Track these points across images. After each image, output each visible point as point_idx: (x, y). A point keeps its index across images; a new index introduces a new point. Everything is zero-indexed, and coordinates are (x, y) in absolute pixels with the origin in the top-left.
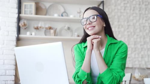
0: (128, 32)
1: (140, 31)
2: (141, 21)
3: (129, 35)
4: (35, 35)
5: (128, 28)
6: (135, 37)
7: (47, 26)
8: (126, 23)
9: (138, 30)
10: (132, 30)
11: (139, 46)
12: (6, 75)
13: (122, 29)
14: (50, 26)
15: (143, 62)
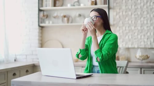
0: (135, 15)
1: (148, 13)
2: (148, 4)
3: (136, 18)
4: (53, 23)
5: (135, 12)
6: (142, 19)
7: (62, 15)
8: (133, 7)
9: (145, 13)
10: (139, 13)
11: (145, 28)
12: (32, 55)
13: (130, 13)
14: (65, 14)
15: (149, 43)
